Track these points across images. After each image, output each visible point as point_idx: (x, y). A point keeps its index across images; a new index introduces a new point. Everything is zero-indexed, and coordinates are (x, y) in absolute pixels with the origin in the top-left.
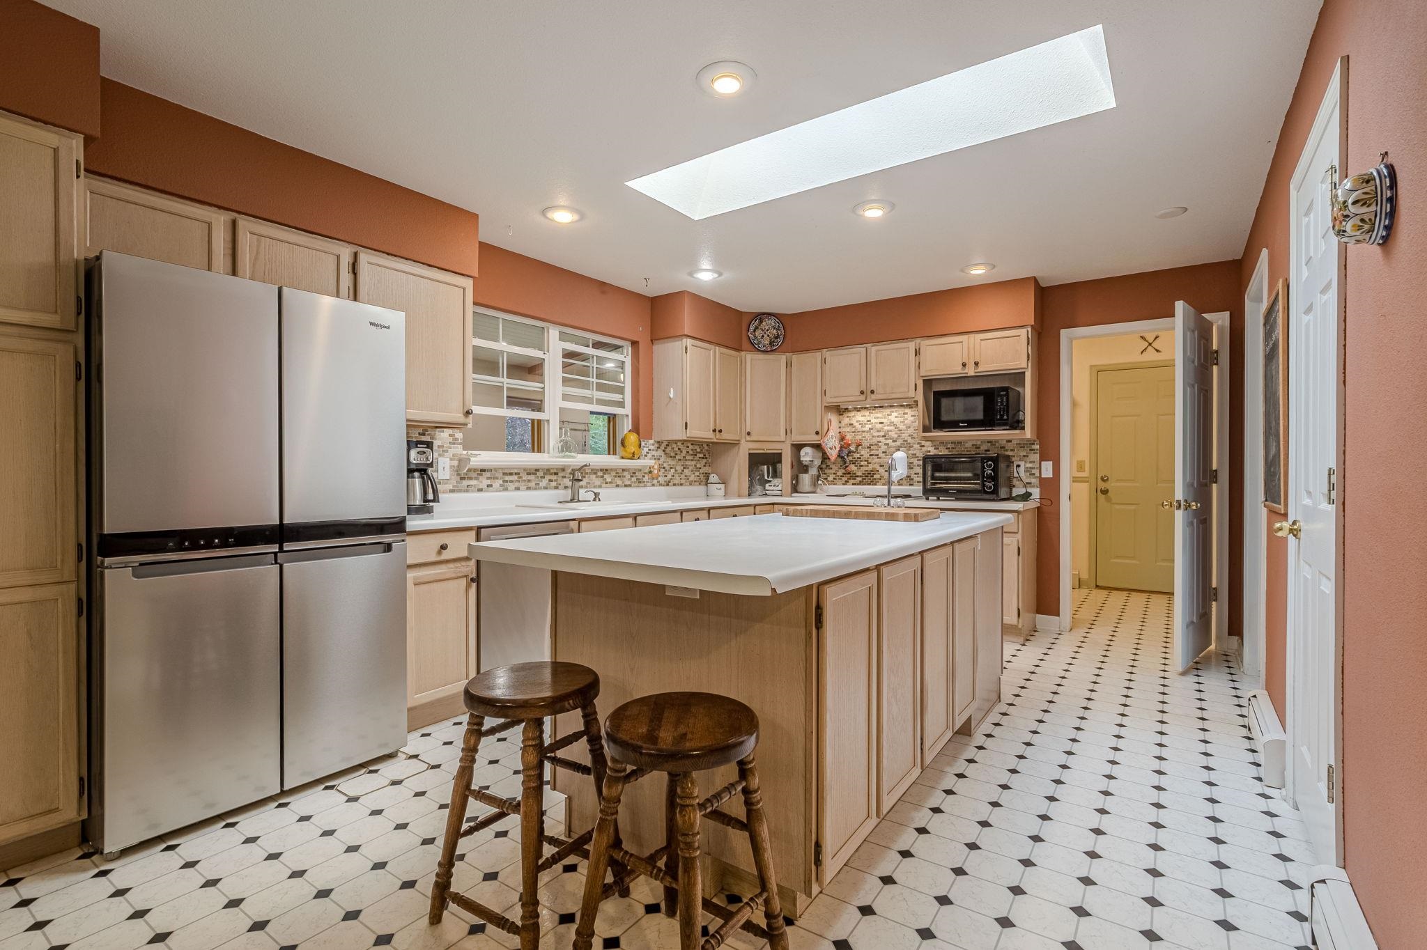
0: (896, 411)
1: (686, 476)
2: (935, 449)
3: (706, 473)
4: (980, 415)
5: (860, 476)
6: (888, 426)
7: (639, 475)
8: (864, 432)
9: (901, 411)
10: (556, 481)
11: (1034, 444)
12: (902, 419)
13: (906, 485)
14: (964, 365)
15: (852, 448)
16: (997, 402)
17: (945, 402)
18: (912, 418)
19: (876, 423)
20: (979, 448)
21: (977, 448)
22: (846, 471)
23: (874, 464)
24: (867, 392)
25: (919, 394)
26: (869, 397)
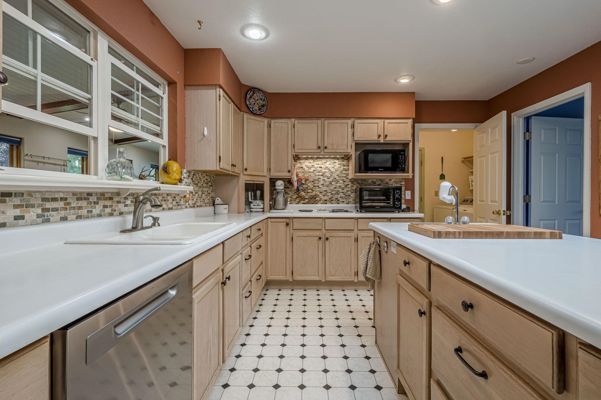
0: (329, 161)
1: (203, 199)
2: (351, 183)
3: (213, 197)
4: (389, 164)
5: (308, 199)
6: (325, 169)
7: (177, 198)
8: (310, 172)
9: (332, 161)
10: (111, 206)
11: (402, 182)
12: (333, 166)
13: (335, 204)
14: (379, 136)
15: (303, 182)
16: (400, 158)
17: (371, 156)
18: (339, 166)
19: (317, 167)
20: (375, 183)
21: (374, 183)
22: (298, 195)
23: (316, 192)
24: (322, 148)
25: (352, 152)
26: (322, 151)
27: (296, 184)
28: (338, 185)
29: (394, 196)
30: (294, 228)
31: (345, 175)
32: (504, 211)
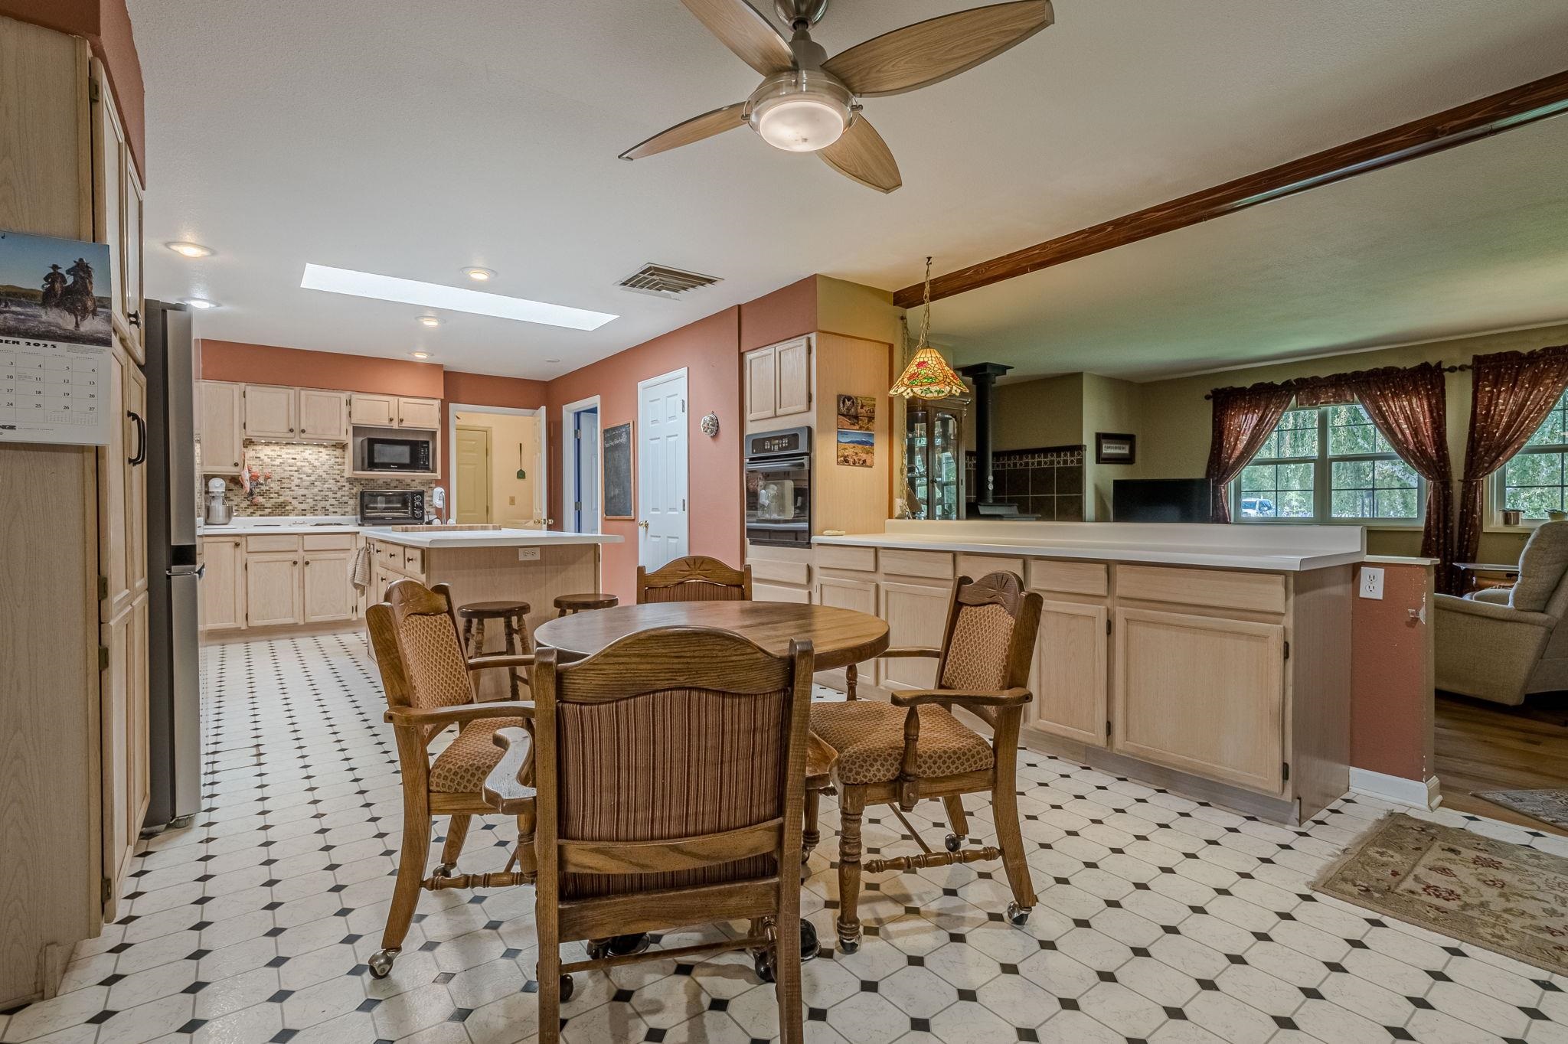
0: (310, 449)
2: (349, 485)
4: (407, 460)
5: (270, 508)
6: (302, 461)
8: (273, 465)
9: (316, 449)
12: (316, 457)
13: (321, 515)
14: (391, 420)
15: (261, 480)
16: (423, 452)
17: (377, 447)
18: (328, 457)
19: (287, 458)
22: (252, 502)
23: (286, 496)
24: (297, 431)
25: (349, 439)
26: (297, 435)
27: (247, 485)
28: (326, 486)
29: (413, 503)
30: (250, 549)
31: (338, 472)
32: (544, 520)
